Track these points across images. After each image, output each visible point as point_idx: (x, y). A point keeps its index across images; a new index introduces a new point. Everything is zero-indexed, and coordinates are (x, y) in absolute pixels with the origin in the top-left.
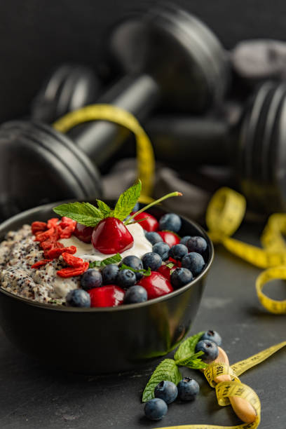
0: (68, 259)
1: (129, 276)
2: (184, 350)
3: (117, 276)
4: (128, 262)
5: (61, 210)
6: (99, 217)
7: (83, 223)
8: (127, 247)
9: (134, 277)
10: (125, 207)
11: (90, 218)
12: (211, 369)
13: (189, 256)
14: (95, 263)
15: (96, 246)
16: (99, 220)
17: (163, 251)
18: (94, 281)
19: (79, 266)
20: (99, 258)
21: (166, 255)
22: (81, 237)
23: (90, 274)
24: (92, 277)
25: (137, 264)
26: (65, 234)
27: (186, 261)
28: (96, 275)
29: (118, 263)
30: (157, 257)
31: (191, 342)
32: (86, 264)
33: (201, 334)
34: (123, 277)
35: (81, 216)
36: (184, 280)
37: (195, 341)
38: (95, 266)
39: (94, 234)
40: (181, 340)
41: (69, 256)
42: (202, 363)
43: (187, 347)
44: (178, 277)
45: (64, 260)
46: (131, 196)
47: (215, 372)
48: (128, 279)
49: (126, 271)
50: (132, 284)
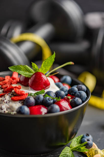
0: (17, 91)
1: (49, 100)
2: (74, 143)
3: (43, 100)
4: (48, 93)
5: (13, 68)
6: (32, 73)
7: (24, 75)
8: (47, 87)
9: (52, 101)
10: (45, 67)
11: (27, 73)
12: (91, 152)
13: (79, 92)
14: (31, 94)
15: (31, 87)
16: (32, 74)
17: (65, 90)
18: (31, 103)
19: (23, 95)
20: (33, 92)
21: (67, 93)
22: (22, 83)
23: (29, 99)
24: (30, 100)
25: (53, 95)
26: (14, 82)
27: (78, 94)
28: (32, 100)
29: (43, 94)
30: (63, 93)
31: (78, 139)
32: (27, 94)
33: (82, 135)
34: (46, 101)
35: (23, 72)
36: (78, 103)
37: (80, 139)
38: (31, 95)
39: (30, 81)
40: (73, 138)
41: (17, 90)
42: (85, 149)
43: (76, 142)
44: (75, 101)
45: (15, 92)
46: (49, 62)
47: (94, 153)
48: (49, 101)
49: (48, 97)
50: (51, 104)
